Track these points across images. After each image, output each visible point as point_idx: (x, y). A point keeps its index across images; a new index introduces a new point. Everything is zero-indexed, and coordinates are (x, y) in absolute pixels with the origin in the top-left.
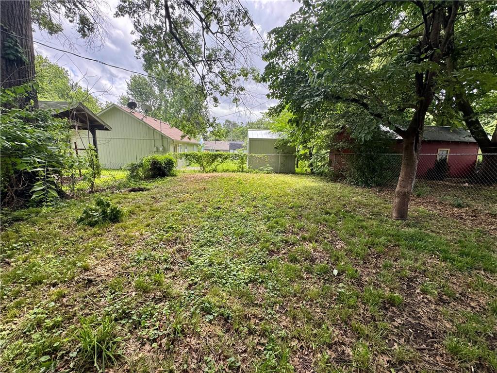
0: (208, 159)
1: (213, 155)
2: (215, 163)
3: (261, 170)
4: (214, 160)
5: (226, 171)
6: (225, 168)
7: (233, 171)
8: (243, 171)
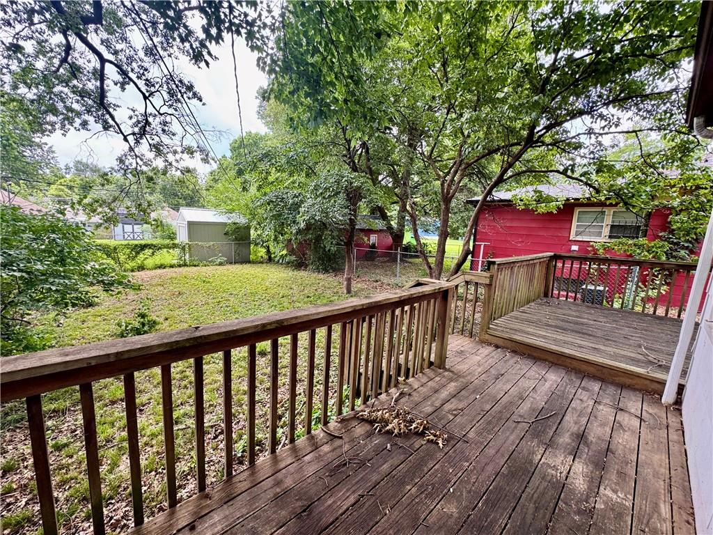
0: (128, 251)
1: (136, 245)
2: (141, 256)
3: (210, 262)
4: (138, 253)
5: (160, 267)
6: (158, 263)
7: (172, 266)
8: (185, 265)
